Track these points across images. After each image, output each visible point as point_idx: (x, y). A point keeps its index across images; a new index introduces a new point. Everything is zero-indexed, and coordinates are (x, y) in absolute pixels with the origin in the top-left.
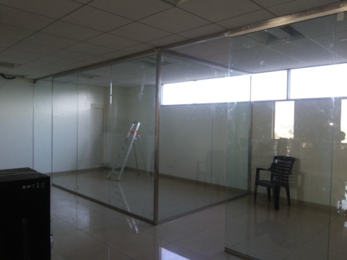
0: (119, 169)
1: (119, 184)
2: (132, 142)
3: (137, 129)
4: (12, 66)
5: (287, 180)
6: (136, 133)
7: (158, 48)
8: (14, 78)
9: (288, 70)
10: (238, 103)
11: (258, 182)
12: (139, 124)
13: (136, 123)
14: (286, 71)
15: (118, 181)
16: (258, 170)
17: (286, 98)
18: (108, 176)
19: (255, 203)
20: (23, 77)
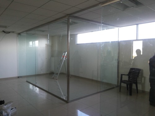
0: (57, 74)
1: (57, 80)
2: (63, 61)
3: (65, 55)
4: (6, 27)
5: (137, 80)
6: (65, 57)
7: (68, 15)
8: (9, 33)
9: (137, 25)
10: (112, 42)
11: (122, 81)
12: (66, 53)
13: (65, 52)
14: (136, 25)
15: (57, 79)
16: (122, 75)
17: (136, 39)
18: (53, 77)
19: (120, 91)
20: (13, 32)
